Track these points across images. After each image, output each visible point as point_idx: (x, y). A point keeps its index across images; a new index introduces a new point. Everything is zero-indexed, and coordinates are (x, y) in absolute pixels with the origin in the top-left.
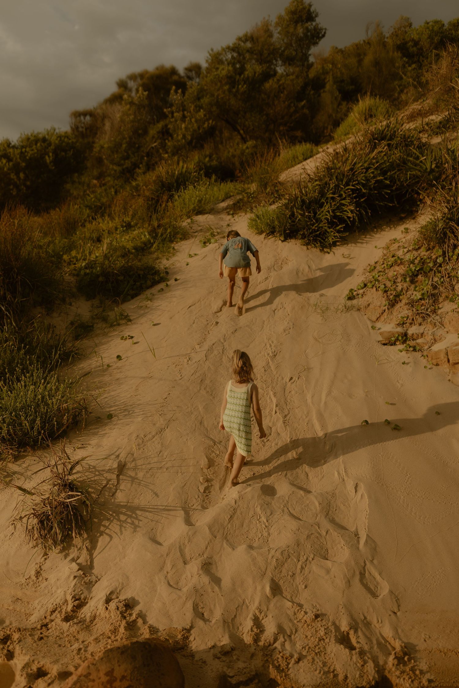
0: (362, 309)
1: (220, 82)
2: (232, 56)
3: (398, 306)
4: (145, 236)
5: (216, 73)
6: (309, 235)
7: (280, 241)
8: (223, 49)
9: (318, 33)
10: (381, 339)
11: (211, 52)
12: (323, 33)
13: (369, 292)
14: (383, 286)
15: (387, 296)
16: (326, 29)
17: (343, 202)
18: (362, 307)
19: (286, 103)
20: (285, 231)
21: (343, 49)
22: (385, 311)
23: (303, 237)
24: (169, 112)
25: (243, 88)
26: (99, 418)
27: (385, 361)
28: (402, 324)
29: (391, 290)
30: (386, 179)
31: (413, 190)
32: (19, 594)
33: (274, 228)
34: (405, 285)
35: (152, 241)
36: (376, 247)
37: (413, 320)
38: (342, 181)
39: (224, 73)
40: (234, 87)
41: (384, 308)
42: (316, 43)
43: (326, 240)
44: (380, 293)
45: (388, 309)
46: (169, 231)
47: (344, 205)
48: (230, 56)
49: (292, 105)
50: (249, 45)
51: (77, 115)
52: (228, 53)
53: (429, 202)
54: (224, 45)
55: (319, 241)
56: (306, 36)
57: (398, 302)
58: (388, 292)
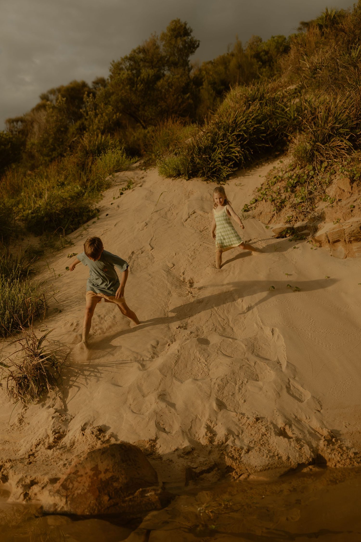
0: (256, 217)
1: (123, 83)
2: (130, 64)
3: (284, 210)
4: (77, 188)
5: (118, 77)
6: (207, 173)
7: (185, 180)
8: (123, 59)
9: (194, 44)
10: (274, 234)
11: (112, 63)
12: (197, 44)
13: (259, 204)
14: (270, 197)
15: (275, 204)
16: (199, 41)
17: (231, 145)
18: (256, 215)
19: (175, 96)
20: (188, 172)
21: (213, 61)
22: (274, 214)
23: (203, 175)
24: (84, 112)
25: (140, 87)
26: (57, 309)
28: (289, 222)
29: (277, 199)
30: (262, 126)
31: (282, 134)
32: (7, 438)
33: (179, 171)
34: (287, 194)
35: (83, 191)
36: (260, 176)
37: (297, 218)
38: (228, 130)
39: (125, 76)
40: (133, 87)
42: (192, 52)
43: (221, 175)
44: (269, 202)
45: (277, 213)
46: (96, 183)
47: (232, 148)
48: (128, 64)
49: (180, 97)
50: (141, 55)
51: (11, 121)
52: (126, 62)
54: (123, 56)
55: (215, 176)
56: (185, 47)
57: (283, 207)
58: (275, 201)
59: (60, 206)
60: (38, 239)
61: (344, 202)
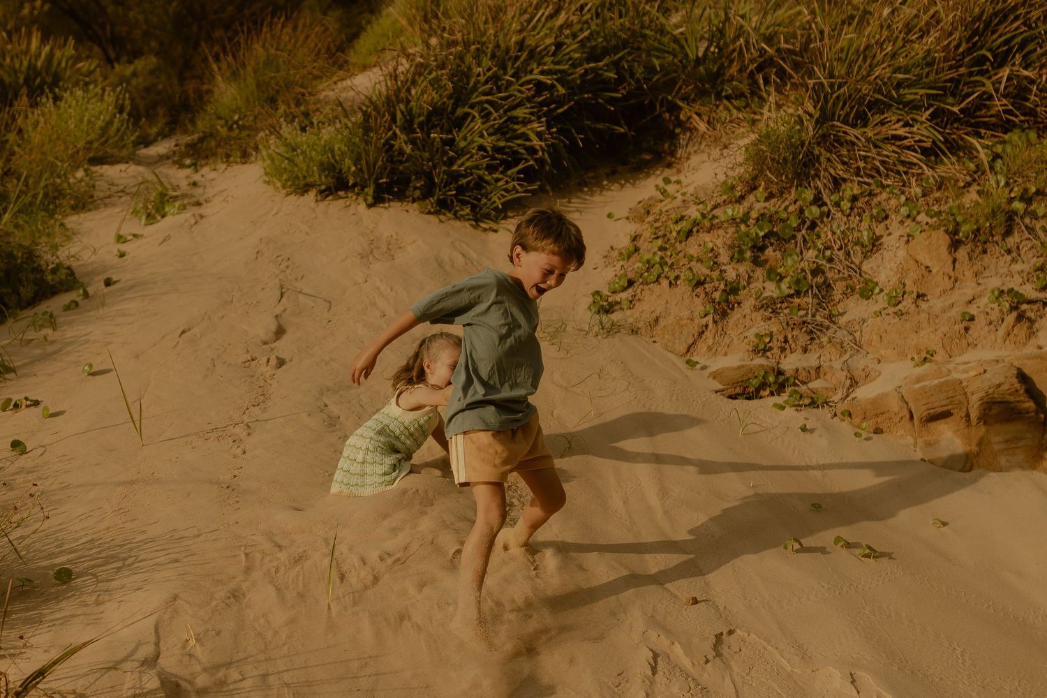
0: (643, 331)
3: (736, 315)
7: (364, 206)
10: (721, 387)
13: (647, 293)
14: (686, 274)
15: (706, 294)
18: (641, 325)
20: (373, 180)
22: (707, 326)
23: (425, 194)
26: (29, 580)
27: (757, 428)
28: (762, 350)
29: (712, 280)
33: (341, 175)
34: (743, 269)
36: (610, 216)
37: (786, 341)
41: (704, 321)
43: (484, 201)
44: (683, 288)
45: (715, 322)
53: (702, 127)
55: (468, 203)
57: (733, 306)
58: (706, 285)
61: (935, 303)
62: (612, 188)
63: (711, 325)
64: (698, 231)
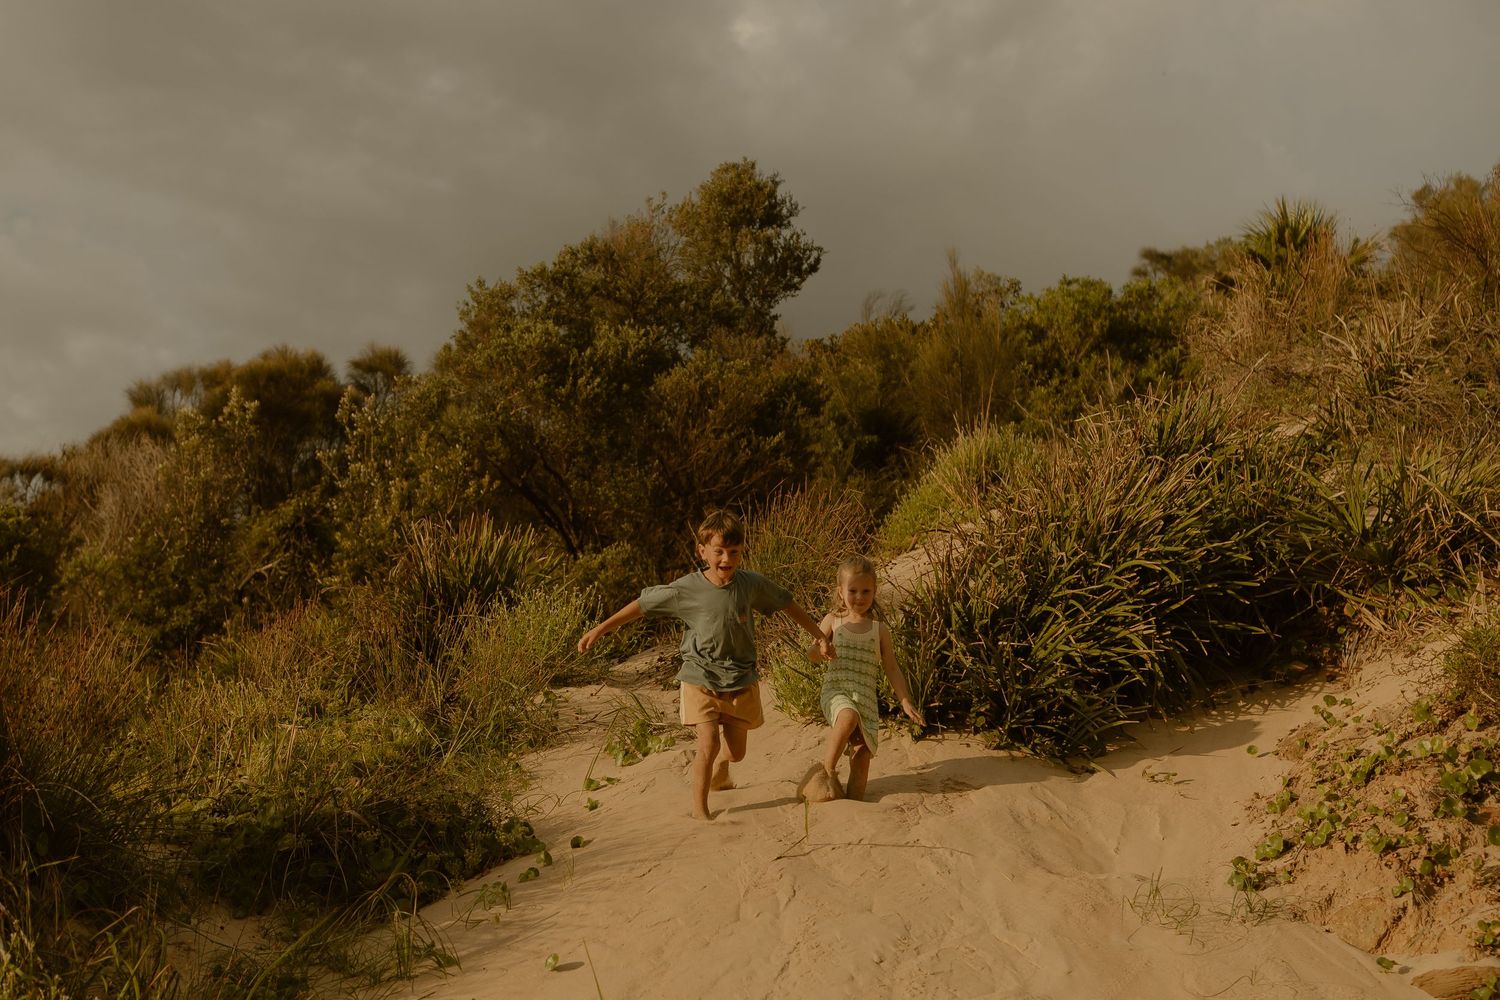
0: (1310, 916)
1: (519, 364)
2: (551, 300)
3: (1447, 894)
7: (911, 740)
9: (799, 260)
12: (812, 260)
13: (1312, 861)
14: (1368, 834)
15: (1401, 863)
16: (820, 249)
18: (1307, 906)
22: (1404, 909)
24: (330, 459)
25: (589, 385)
28: (1490, 946)
29: (1408, 844)
34: (1453, 827)
36: (1250, 750)
39: (532, 339)
40: (561, 382)
41: (1400, 902)
42: (790, 288)
44: (1366, 854)
45: (1417, 904)
47: (1118, 621)
48: (544, 298)
50: (598, 274)
52: (537, 291)
53: (1377, 624)
55: (1051, 733)
56: (762, 264)
57: (1442, 880)
58: (1399, 851)
59: (357, 790)
60: (251, 925)
62: (1251, 710)
63: (1411, 908)
64: (1382, 773)
